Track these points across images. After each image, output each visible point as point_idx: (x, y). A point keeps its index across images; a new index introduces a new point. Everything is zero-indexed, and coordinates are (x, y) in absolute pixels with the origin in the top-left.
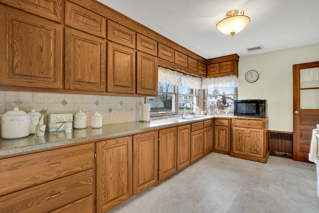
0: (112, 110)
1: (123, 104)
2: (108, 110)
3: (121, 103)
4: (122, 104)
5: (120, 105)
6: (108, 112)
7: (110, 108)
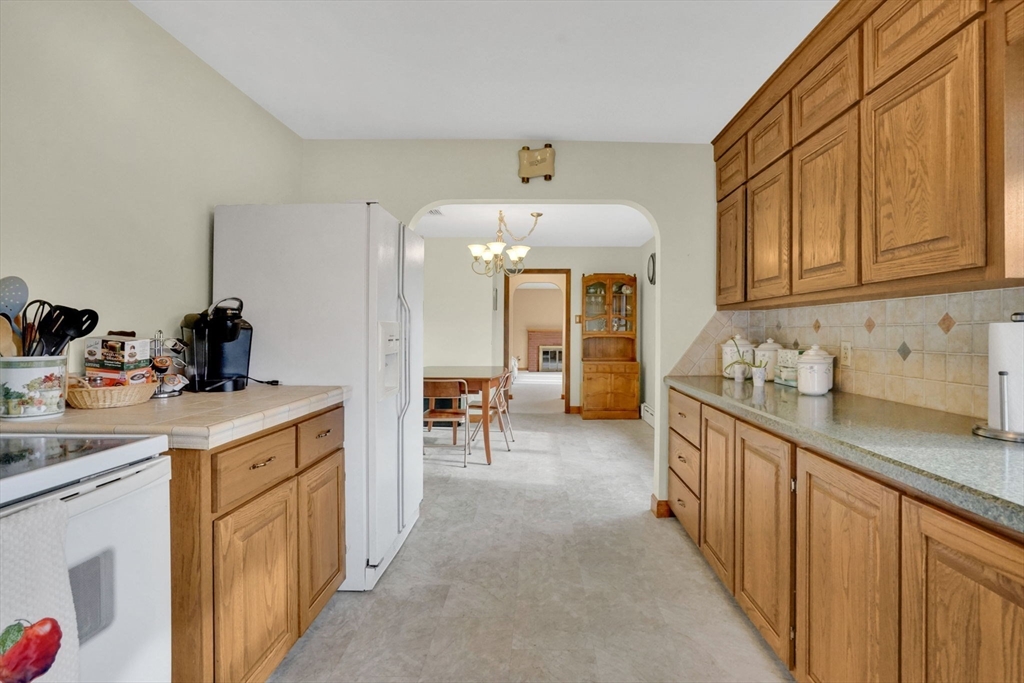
0: (909, 352)
1: (954, 329)
2: (899, 351)
3: (947, 323)
4: (947, 329)
5: (939, 331)
6: (898, 356)
7: (904, 344)
